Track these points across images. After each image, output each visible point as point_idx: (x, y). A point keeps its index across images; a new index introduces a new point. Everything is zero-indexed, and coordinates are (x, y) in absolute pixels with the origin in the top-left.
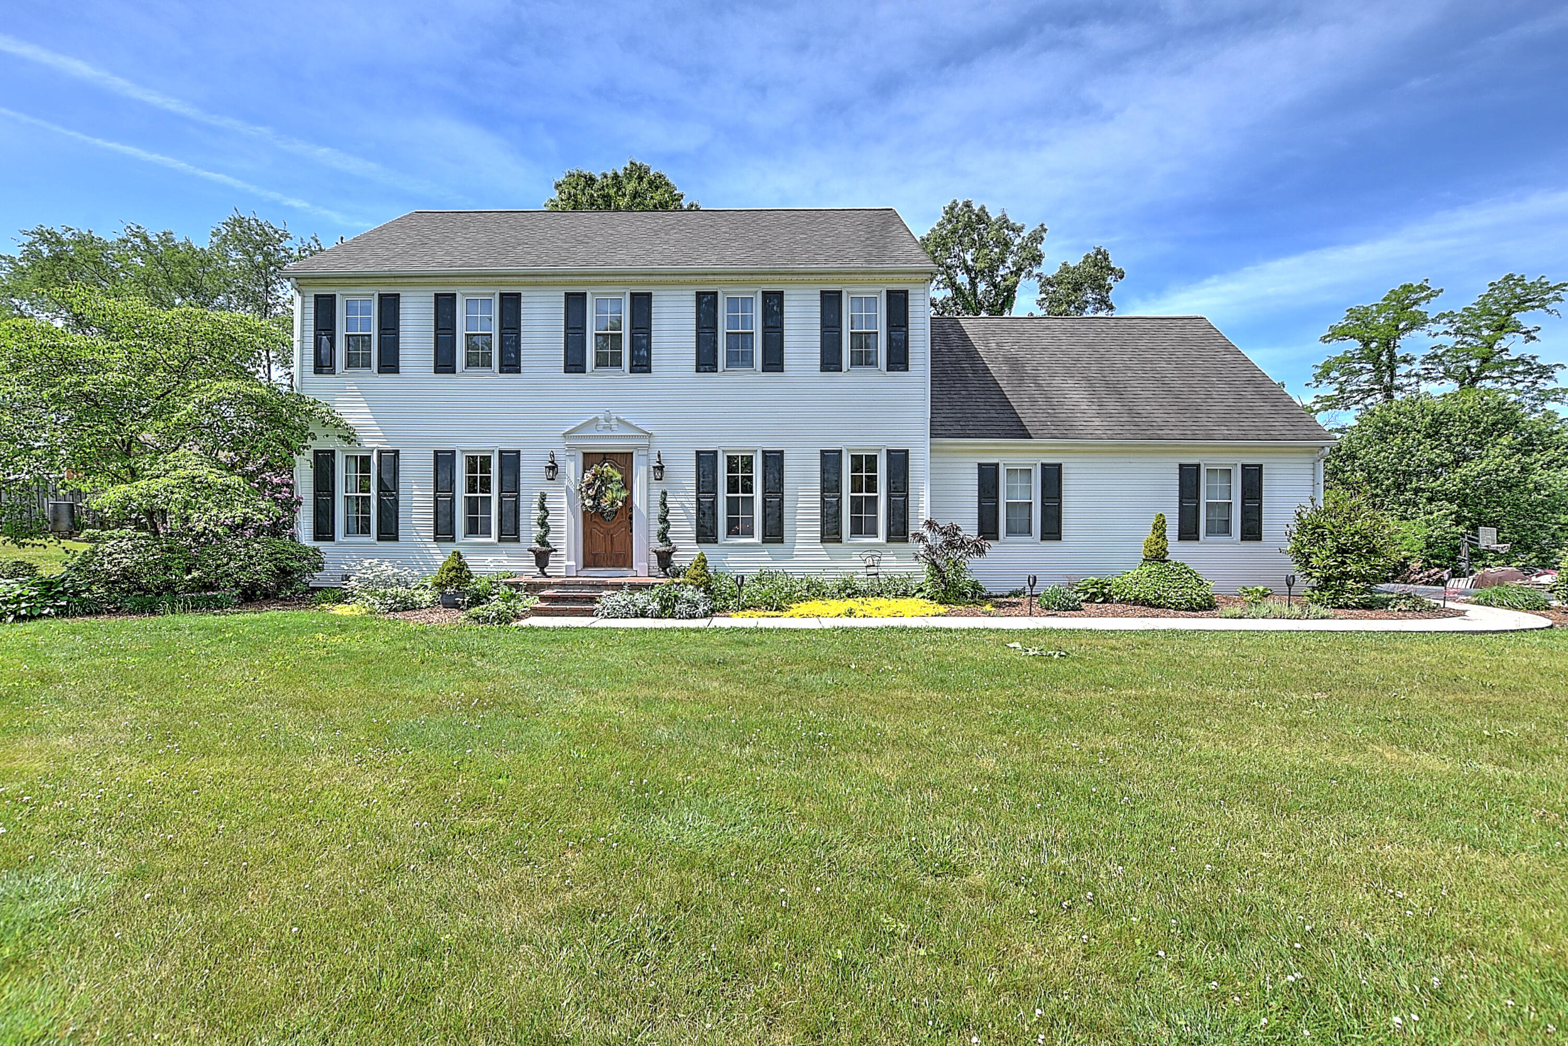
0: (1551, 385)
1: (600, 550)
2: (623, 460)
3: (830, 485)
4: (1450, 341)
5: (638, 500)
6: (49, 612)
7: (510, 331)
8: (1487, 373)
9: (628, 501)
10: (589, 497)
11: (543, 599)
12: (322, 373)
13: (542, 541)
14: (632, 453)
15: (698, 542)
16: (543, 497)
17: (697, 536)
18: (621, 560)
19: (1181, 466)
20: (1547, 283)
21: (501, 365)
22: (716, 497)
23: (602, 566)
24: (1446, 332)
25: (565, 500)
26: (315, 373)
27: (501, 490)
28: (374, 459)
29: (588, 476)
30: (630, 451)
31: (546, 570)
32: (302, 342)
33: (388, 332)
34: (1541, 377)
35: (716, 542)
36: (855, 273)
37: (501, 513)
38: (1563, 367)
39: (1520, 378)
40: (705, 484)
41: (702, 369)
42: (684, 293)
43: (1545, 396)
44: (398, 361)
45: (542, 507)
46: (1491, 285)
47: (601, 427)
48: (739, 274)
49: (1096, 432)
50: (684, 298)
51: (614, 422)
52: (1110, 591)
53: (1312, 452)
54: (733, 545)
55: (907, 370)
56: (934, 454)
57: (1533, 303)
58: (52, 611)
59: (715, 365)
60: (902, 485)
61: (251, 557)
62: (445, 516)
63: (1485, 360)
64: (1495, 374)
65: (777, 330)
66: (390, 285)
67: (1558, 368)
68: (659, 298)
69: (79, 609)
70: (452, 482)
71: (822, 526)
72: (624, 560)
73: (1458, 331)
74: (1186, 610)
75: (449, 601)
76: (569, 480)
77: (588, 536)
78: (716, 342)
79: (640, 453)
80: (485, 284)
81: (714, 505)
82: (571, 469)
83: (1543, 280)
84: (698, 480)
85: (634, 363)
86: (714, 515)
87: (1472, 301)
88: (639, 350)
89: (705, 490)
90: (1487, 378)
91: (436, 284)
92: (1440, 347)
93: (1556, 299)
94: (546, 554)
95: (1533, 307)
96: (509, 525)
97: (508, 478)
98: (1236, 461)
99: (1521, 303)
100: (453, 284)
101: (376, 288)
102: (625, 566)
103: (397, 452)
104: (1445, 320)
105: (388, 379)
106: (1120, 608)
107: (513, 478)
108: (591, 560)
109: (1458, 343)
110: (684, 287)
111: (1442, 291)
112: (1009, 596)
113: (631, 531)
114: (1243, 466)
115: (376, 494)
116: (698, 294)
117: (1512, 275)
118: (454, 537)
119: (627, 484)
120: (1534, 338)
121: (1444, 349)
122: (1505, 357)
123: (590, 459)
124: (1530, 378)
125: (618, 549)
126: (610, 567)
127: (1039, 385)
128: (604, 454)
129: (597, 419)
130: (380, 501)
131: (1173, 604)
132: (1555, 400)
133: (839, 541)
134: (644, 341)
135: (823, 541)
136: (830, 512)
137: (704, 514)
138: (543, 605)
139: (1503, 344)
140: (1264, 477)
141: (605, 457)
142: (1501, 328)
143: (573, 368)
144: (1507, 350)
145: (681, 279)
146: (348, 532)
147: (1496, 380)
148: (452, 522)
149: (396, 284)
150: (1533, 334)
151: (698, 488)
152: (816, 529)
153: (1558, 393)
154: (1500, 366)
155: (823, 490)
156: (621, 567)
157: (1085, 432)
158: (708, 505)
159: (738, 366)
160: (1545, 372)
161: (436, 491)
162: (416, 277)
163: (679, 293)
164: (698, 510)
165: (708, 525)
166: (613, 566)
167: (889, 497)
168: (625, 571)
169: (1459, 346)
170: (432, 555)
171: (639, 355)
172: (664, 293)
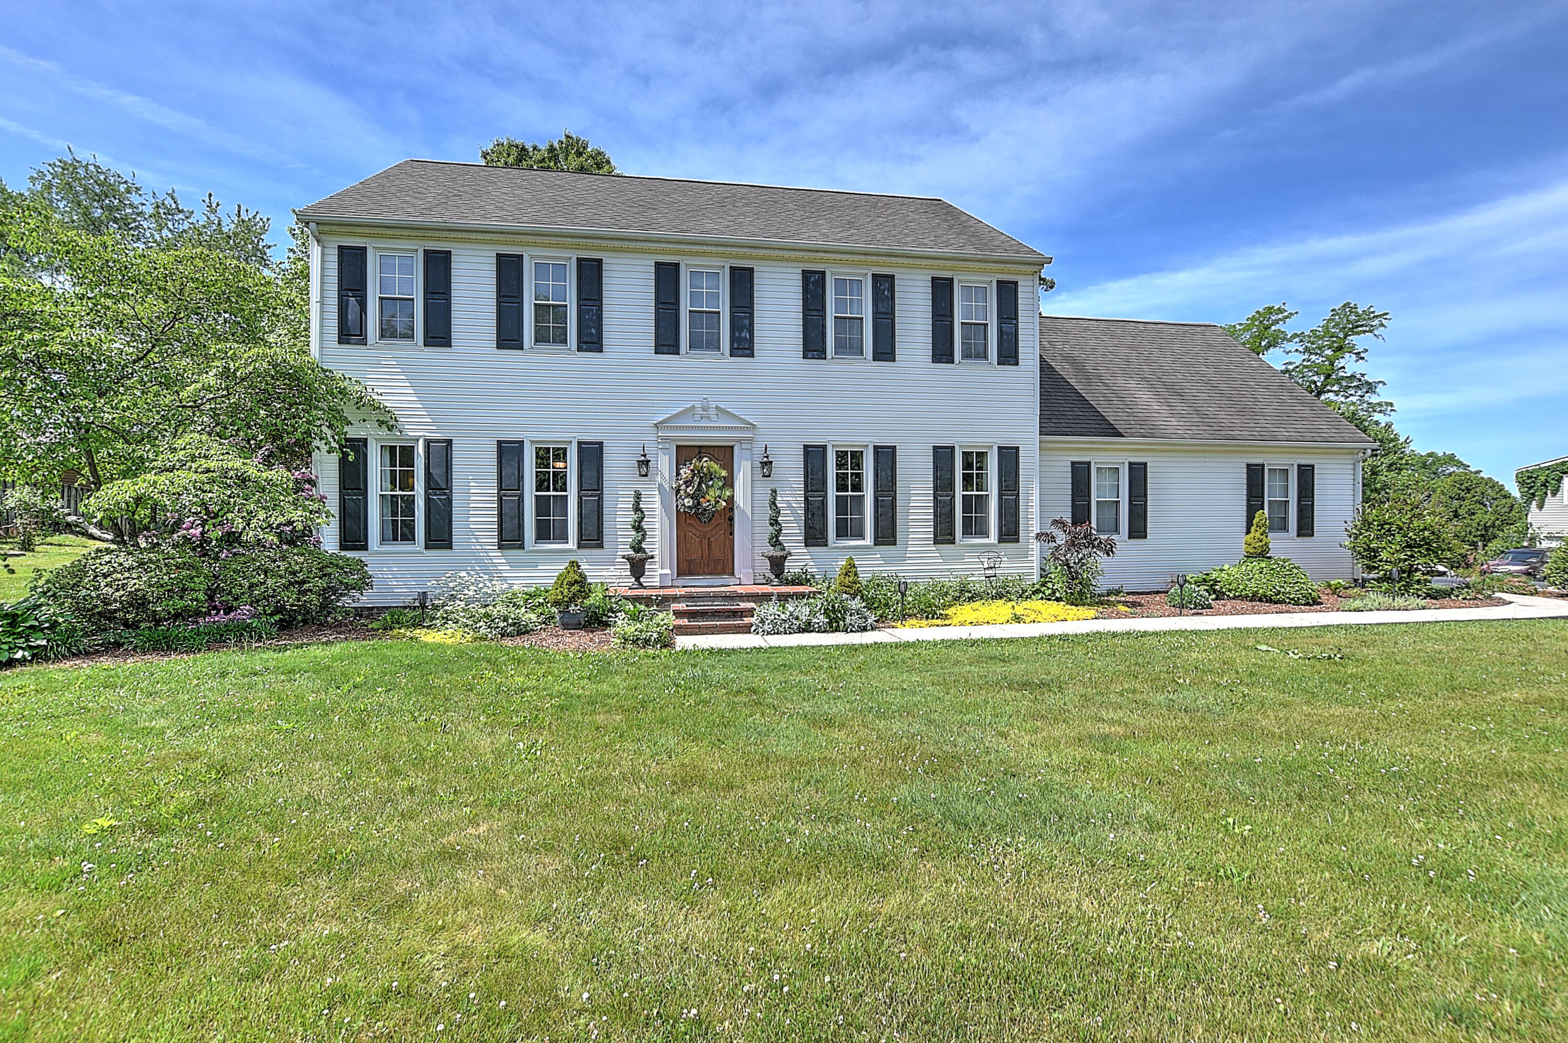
0: (1374, 399)
1: (696, 556)
2: (725, 454)
3: (943, 484)
4: (1298, 359)
5: (741, 499)
6: (24, 656)
7: (590, 303)
8: (1329, 388)
9: (731, 500)
10: (688, 495)
11: (678, 614)
12: (349, 343)
13: (637, 548)
14: (732, 447)
15: (806, 546)
16: (638, 496)
17: (806, 539)
18: (719, 567)
19: (1248, 465)
20: (1373, 312)
21: (580, 341)
22: (825, 496)
23: (698, 574)
24: (1297, 350)
25: (658, 499)
26: (339, 343)
27: (581, 488)
28: (420, 449)
29: (685, 472)
30: (731, 444)
31: (642, 580)
32: (322, 303)
33: (436, 296)
34: (1367, 392)
35: (826, 545)
36: (970, 260)
37: (580, 515)
38: (1385, 384)
39: (1352, 392)
40: (815, 481)
41: (809, 356)
42: (789, 270)
43: (1373, 407)
44: (450, 332)
45: (637, 509)
46: (1333, 310)
47: (698, 417)
48: (852, 253)
49: (1178, 432)
50: (789, 276)
51: (712, 412)
52: (1221, 588)
53: (1352, 454)
54: (844, 548)
55: (1017, 364)
56: (1043, 452)
57: (1364, 328)
58: (26, 654)
59: (824, 351)
60: (1013, 483)
61: (294, 573)
62: (512, 518)
63: (1328, 376)
64: (1335, 388)
65: (889, 316)
66: (438, 239)
67: (1381, 385)
68: (762, 275)
69: (63, 650)
70: (521, 478)
71: (935, 527)
72: (725, 566)
73: (1307, 350)
74: (1305, 605)
75: (572, 621)
76: (662, 476)
77: (682, 540)
78: (824, 326)
79: (744, 446)
80: (557, 246)
81: (824, 503)
82: (664, 464)
83: (1372, 310)
84: (806, 477)
85: (735, 346)
86: (824, 515)
87: (1317, 323)
88: (741, 330)
89: (814, 488)
90: (1329, 391)
91: (498, 242)
92: (1291, 363)
93: (1382, 325)
94: (643, 561)
95: (1365, 332)
96: (591, 529)
97: (589, 474)
98: (1292, 462)
99: (1355, 329)
100: (521, 244)
101: (420, 242)
102: (724, 573)
103: (449, 442)
104: (1297, 340)
105: (437, 354)
106: (1239, 604)
107: (595, 473)
108: (685, 568)
109: (1304, 360)
110: (789, 264)
111: (1297, 313)
112: (1108, 595)
113: (732, 534)
114: (1299, 466)
115: (422, 491)
116: (804, 272)
117: (1349, 303)
118: (523, 544)
119: (729, 482)
120: (1362, 358)
121: (1294, 366)
122: (1343, 374)
123: (685, 454)
124: (1360, 393)
125: (717, 554)
126: (707, 574)
127: (1106, 385)
128: (699, 447)
129: (694, 407)
130: (428, 501)
131: (1292, 599)
132: (1380, 412)
133: (953, 542)
134: (747, 322)
135: (936, 542)
136: (943, 512)
137: (813, 515)
138: (684, 622)
139: (1342, 362)
140: (1316, 476)
141: (701, 451)
142: (1340, 348)
143: (665, 349)
144: (1343, 367)
145: (786, 254)
146: (383, 539)
147: (1337, 393)
148: (521, 526)
149: (446, 239)
150: (1362, 355)
151: (806, 486)
152: (928, 530)
153: (1382, 406)
154: (1338, 381)
155: (936, 489)
156: (720, 574)
157: (1169, 431)
158: (817, 504)
159: (846, 354)
160: (1371, 387)
161: (500, 489)
162: (477, 231)
163: (784, 270)
164: (807, 510)
165: (818, 526)
166: (711, 574)
167: (1000, 496)
168: (726, 579)
169: (1305, 363)
170: (495, 565)
171: (740, 337)
172: (766, 269)
